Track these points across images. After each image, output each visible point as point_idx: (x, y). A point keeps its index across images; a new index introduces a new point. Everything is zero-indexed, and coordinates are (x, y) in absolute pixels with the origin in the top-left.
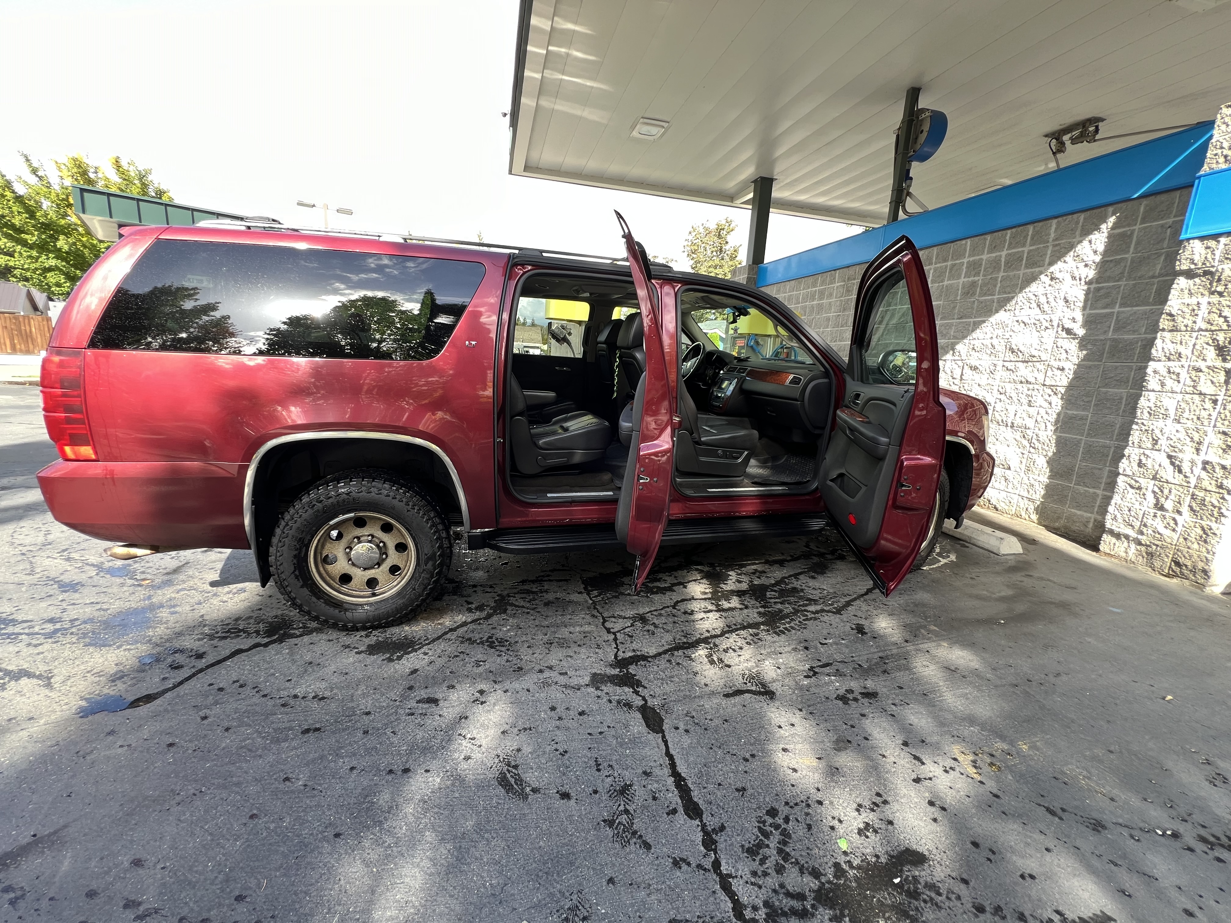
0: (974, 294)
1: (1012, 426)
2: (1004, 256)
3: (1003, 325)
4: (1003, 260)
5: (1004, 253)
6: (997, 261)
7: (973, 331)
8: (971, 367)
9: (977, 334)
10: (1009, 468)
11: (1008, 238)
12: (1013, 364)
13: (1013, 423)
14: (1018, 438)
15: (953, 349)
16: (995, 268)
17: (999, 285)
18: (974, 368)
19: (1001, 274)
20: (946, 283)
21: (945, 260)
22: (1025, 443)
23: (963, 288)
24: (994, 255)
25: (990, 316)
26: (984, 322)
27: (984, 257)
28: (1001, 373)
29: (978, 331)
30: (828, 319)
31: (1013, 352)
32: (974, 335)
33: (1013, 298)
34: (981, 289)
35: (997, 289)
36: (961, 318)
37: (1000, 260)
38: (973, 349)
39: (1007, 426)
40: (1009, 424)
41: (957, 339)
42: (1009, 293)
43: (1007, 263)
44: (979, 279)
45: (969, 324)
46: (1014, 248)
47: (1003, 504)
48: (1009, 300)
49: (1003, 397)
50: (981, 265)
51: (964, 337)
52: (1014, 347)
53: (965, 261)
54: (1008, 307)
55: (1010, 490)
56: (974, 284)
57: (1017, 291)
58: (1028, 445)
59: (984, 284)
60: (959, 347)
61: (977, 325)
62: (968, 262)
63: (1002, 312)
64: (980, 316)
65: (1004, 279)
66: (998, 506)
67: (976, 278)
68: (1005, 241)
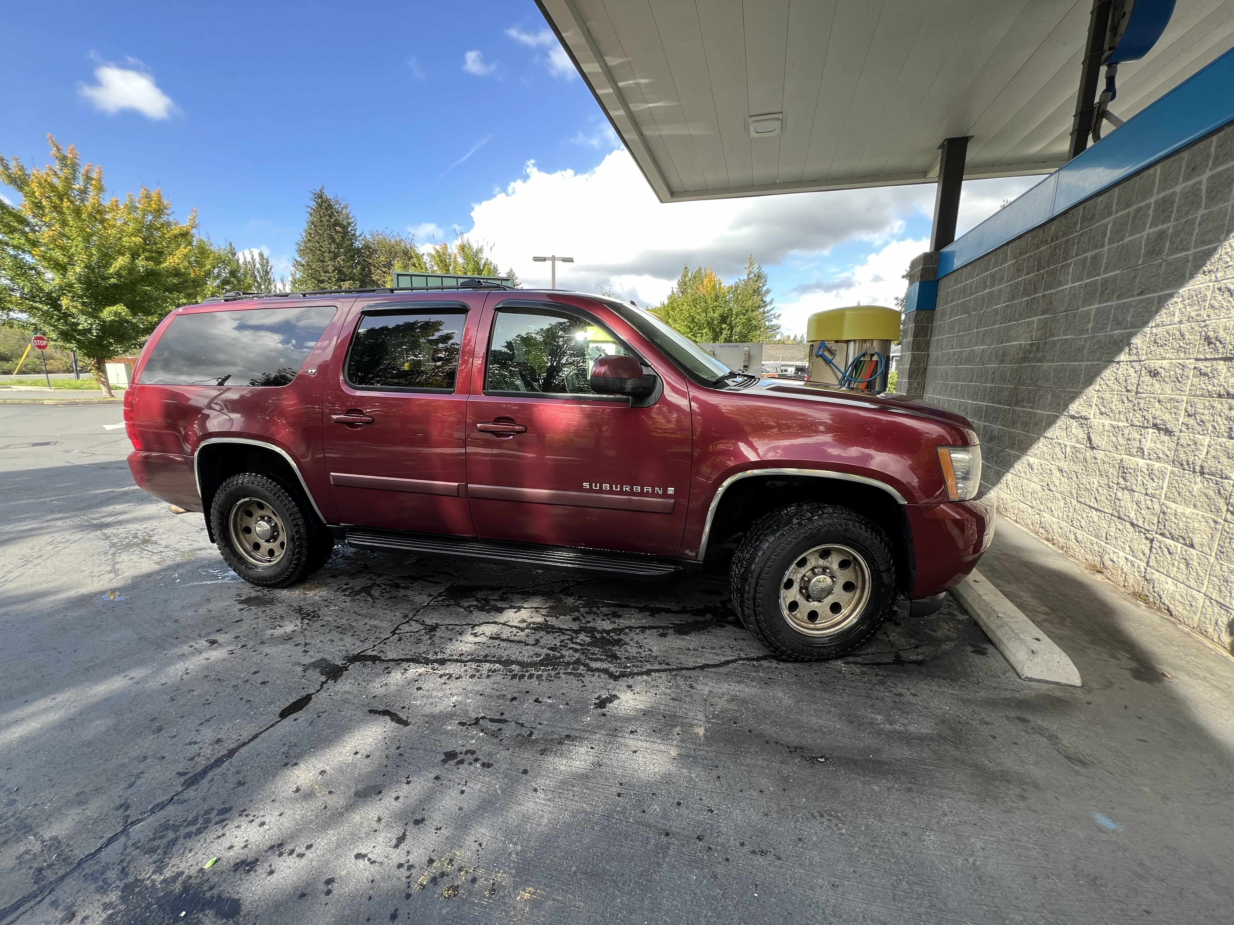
0: (1161, 252)
1: (1202, 473)
2: (1205, 182)
3: (1198, 299)
4: (1204, 188)
5: (1204, 177)
6: (1195, 191)
7: (1156, 312)
8: (1150, 372)
9: (1162, 317)
10: (1192, 546)
11: (1213, 149)
12: (1208, 364)
13: (1202, 467)
14: (1211, 493)
15: (1129, 344)
16: (1192, 203)
17: (1196, 231)
18: (1154, 374)
19: (1202, 212)
20: (1126, 240)
21: (1128, 205)
22: (1221, 503)
23: (1147, 244)
24: (1191, 182)
25: (1181, 285)
26: (1171, 296)
27: (1178, 189)
28: (1192, 380)
29: (1164, 311)
30: (996, 312)
31: (1210, 343)
32: (1158, 319)
33: (1215, 249)
34: (1172, 243)
35: (1194, 238)
36: (1141, 293)
37: (1200, 189)
38: (1155, 342)
39: (1194, 472)
40: (1198, 469)
41: (1135, 327)
42: (1210, 243)
43: (1210, 191)
44: (1169, 226)
45: (1150, 302)
46: (1221, 164)
47: (1180, 608)
48: (1209, 254)
49: (1191, 421)
50: (1173, 202)
51: (1145, 324)
52: (1211, 334)
53: (1152, 200)
54: (1208, 267)
55: (1193, 583)
56: (1161, 235)
57: (1222, 237)
58: (1224, 509)
59: (1177, 234)
60: (1137, 341)
61: (1162, 302)
62: (1156, 203)
63: (1200, 277)
64: (1168, 287)
65: (1205, 219)
66: (1172, 607)
67: (1165, 226)
68: (1208, 156)
